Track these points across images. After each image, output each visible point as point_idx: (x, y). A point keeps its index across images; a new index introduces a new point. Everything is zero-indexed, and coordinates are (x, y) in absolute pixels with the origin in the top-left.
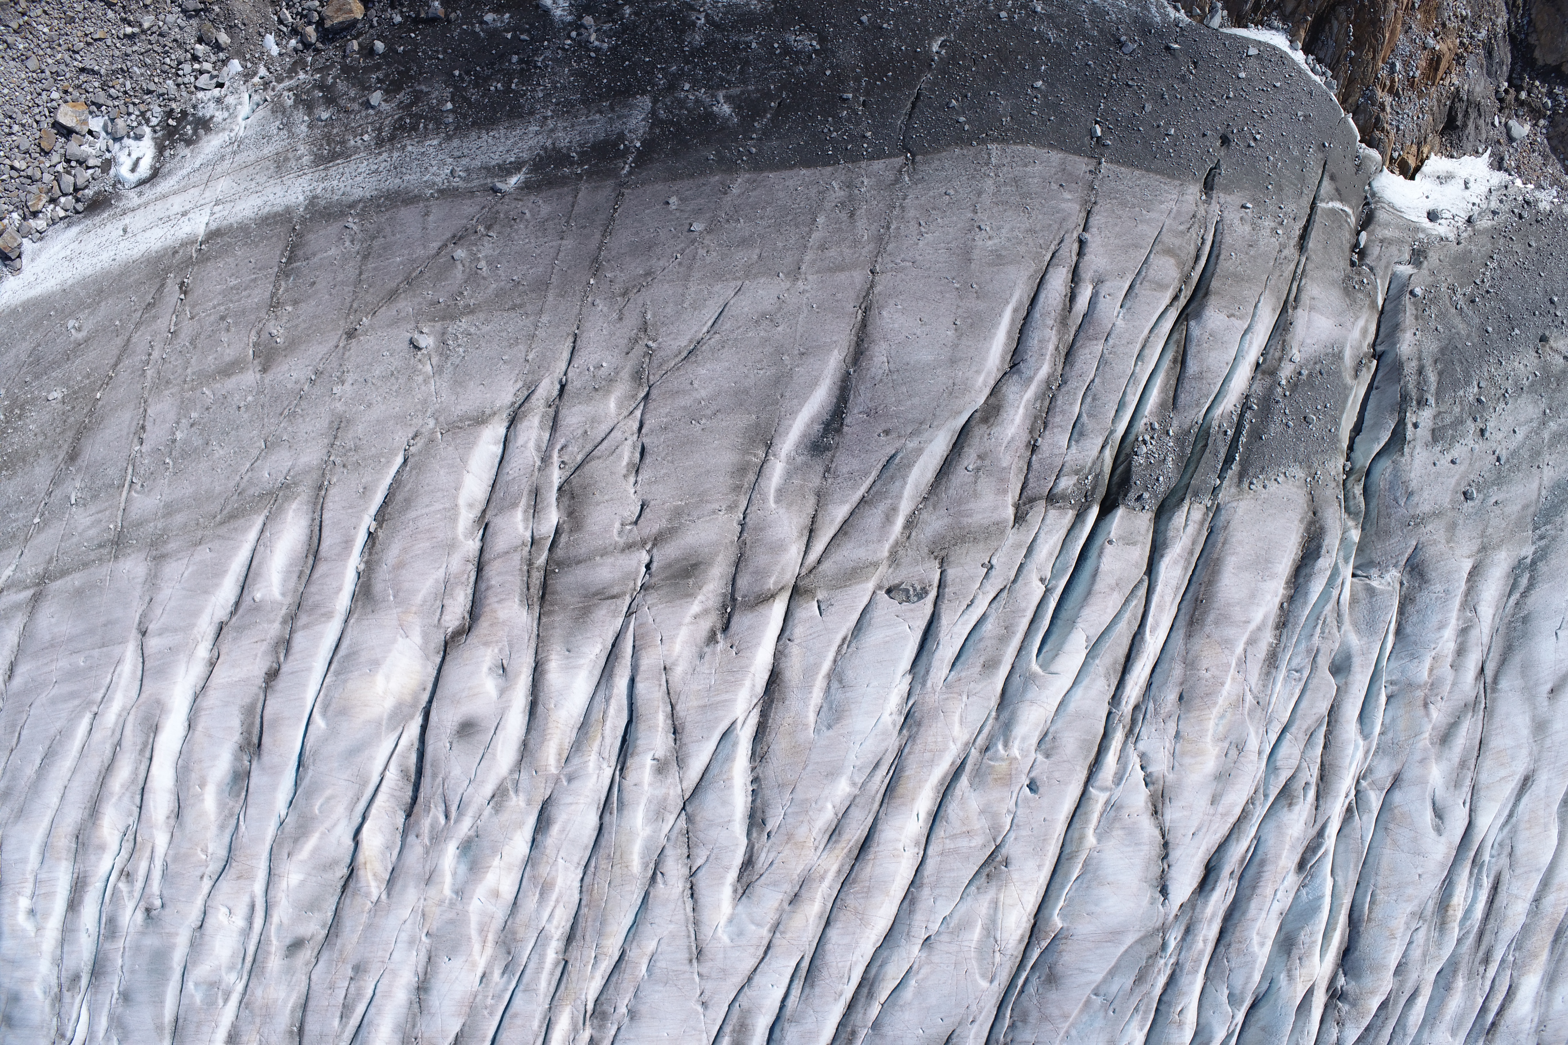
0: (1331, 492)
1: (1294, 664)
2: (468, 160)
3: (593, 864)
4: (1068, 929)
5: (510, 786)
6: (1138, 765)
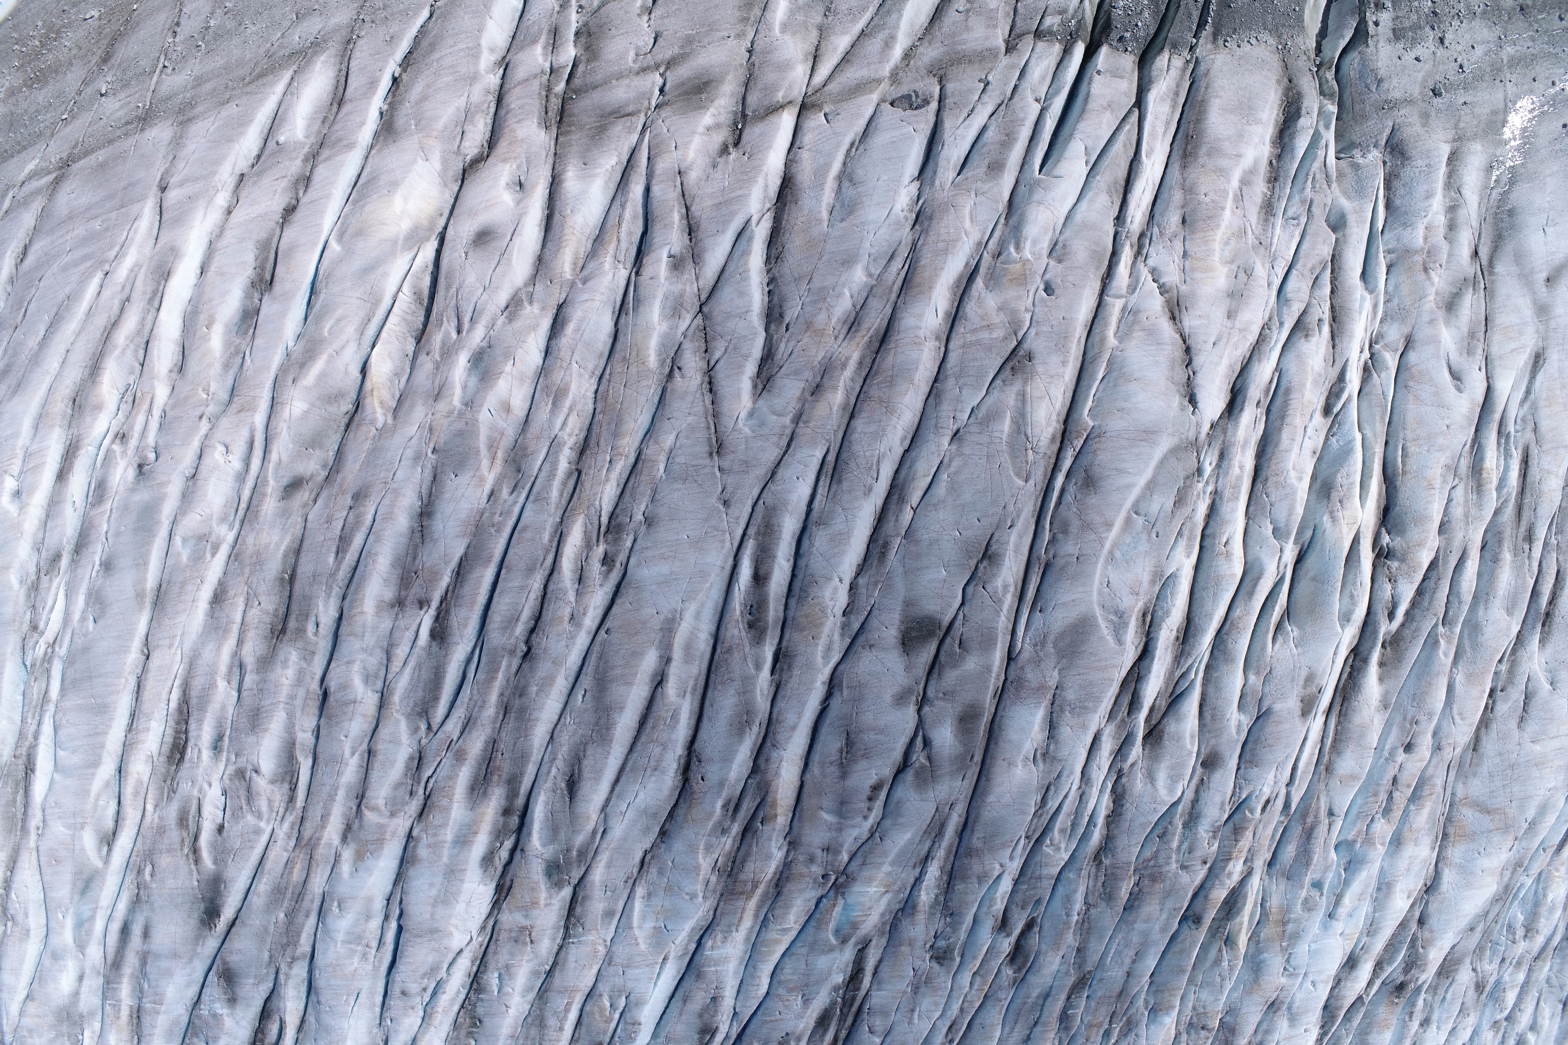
0: (1304, 64)
1: (1291, 213)
3: (608, 371)
4: (1100, 427)
5: (524, 297)
6: (1150, 278)
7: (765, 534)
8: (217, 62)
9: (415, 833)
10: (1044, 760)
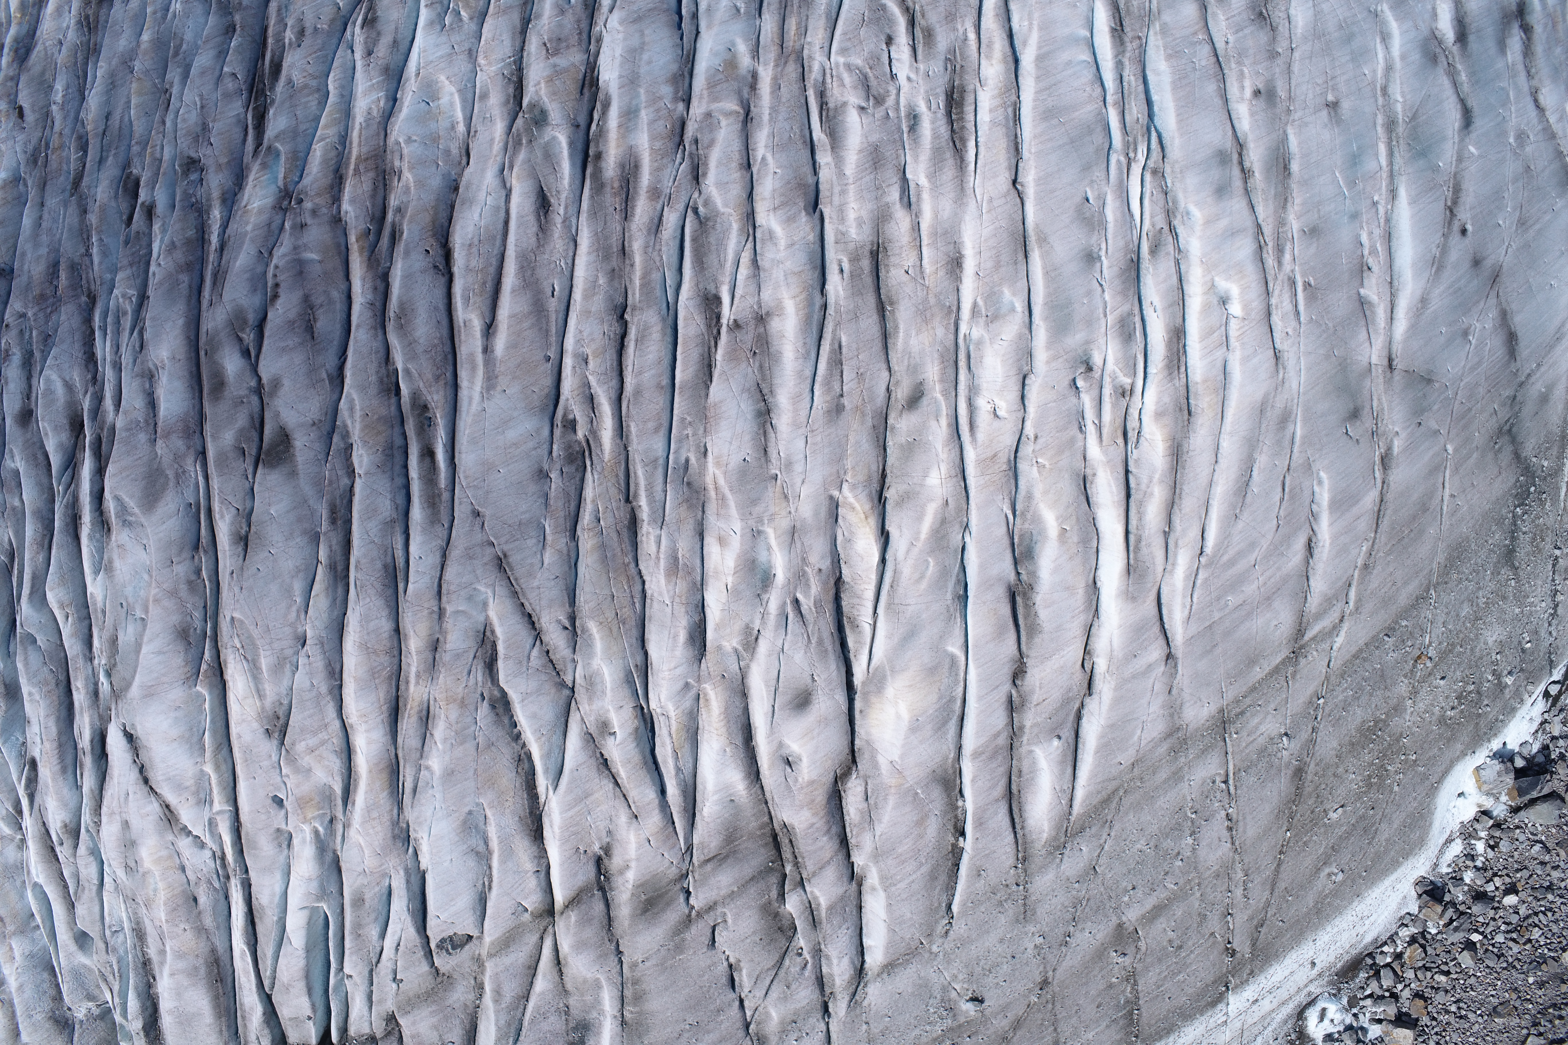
5: (745, 655)
6: (202, 838)
7: (433, 497)
8: (1166, 802)
9: (681, 106)
10: (150, 371)
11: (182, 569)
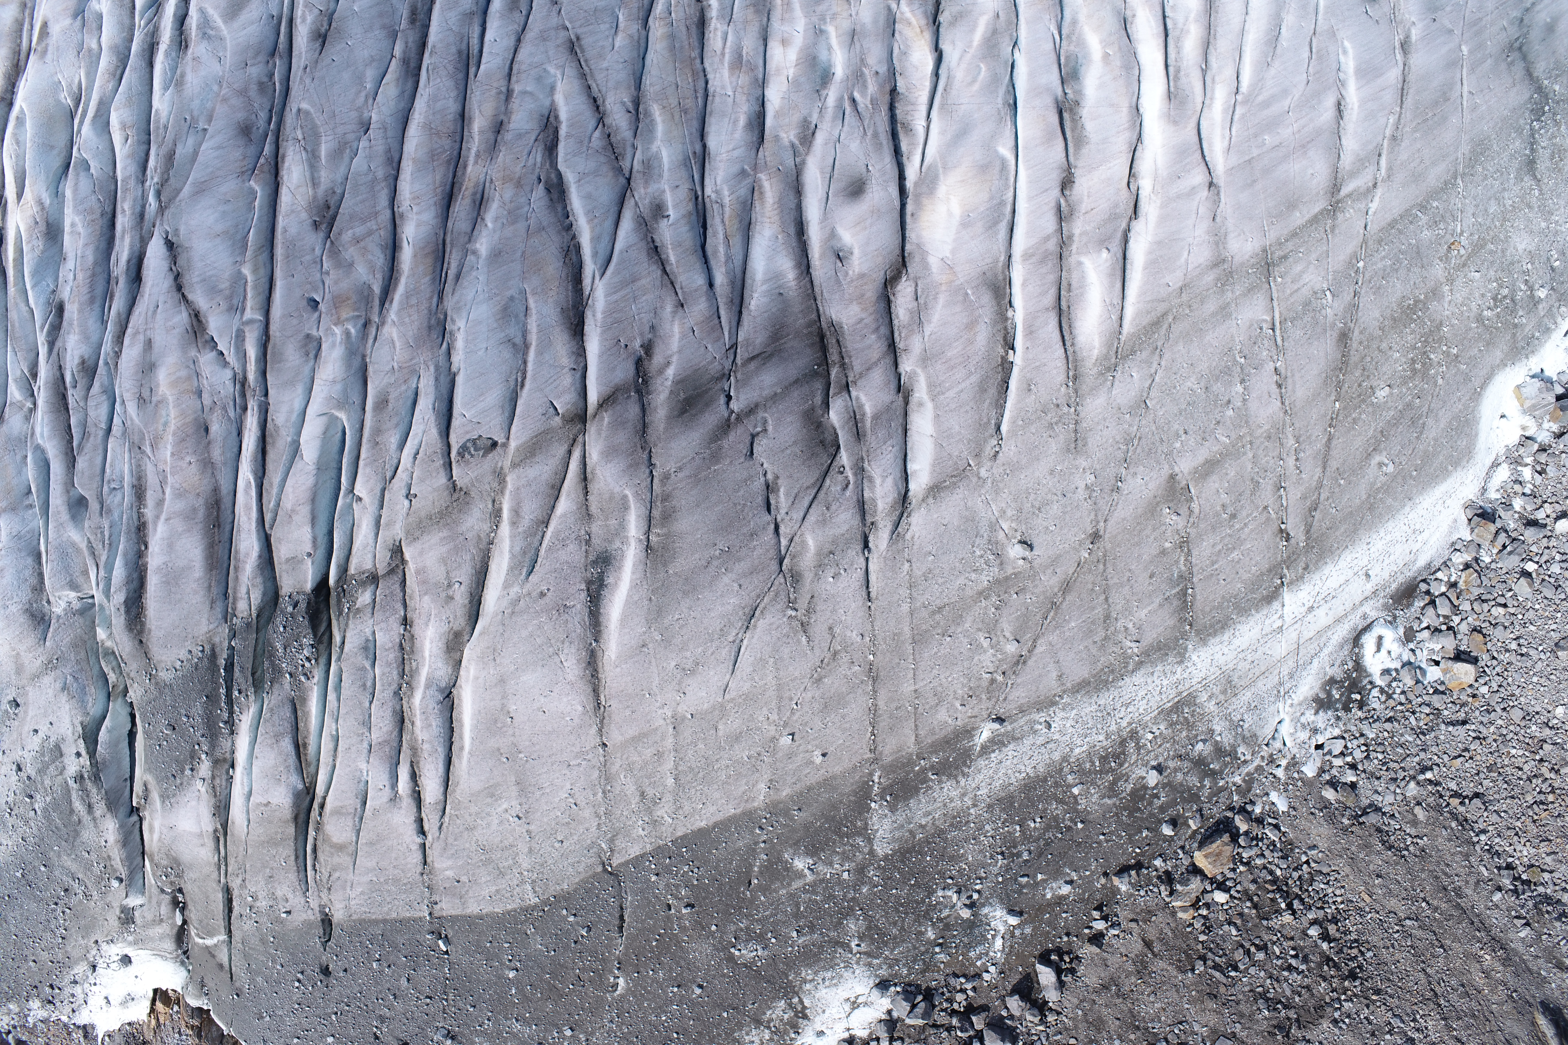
0: (132, 667)
2: (1038, 743)
3: (700, 100)
4: (244, 181)
5: (801, 148)
6: (227, 353)
8: (1214, 338)
11: (256, 71)
